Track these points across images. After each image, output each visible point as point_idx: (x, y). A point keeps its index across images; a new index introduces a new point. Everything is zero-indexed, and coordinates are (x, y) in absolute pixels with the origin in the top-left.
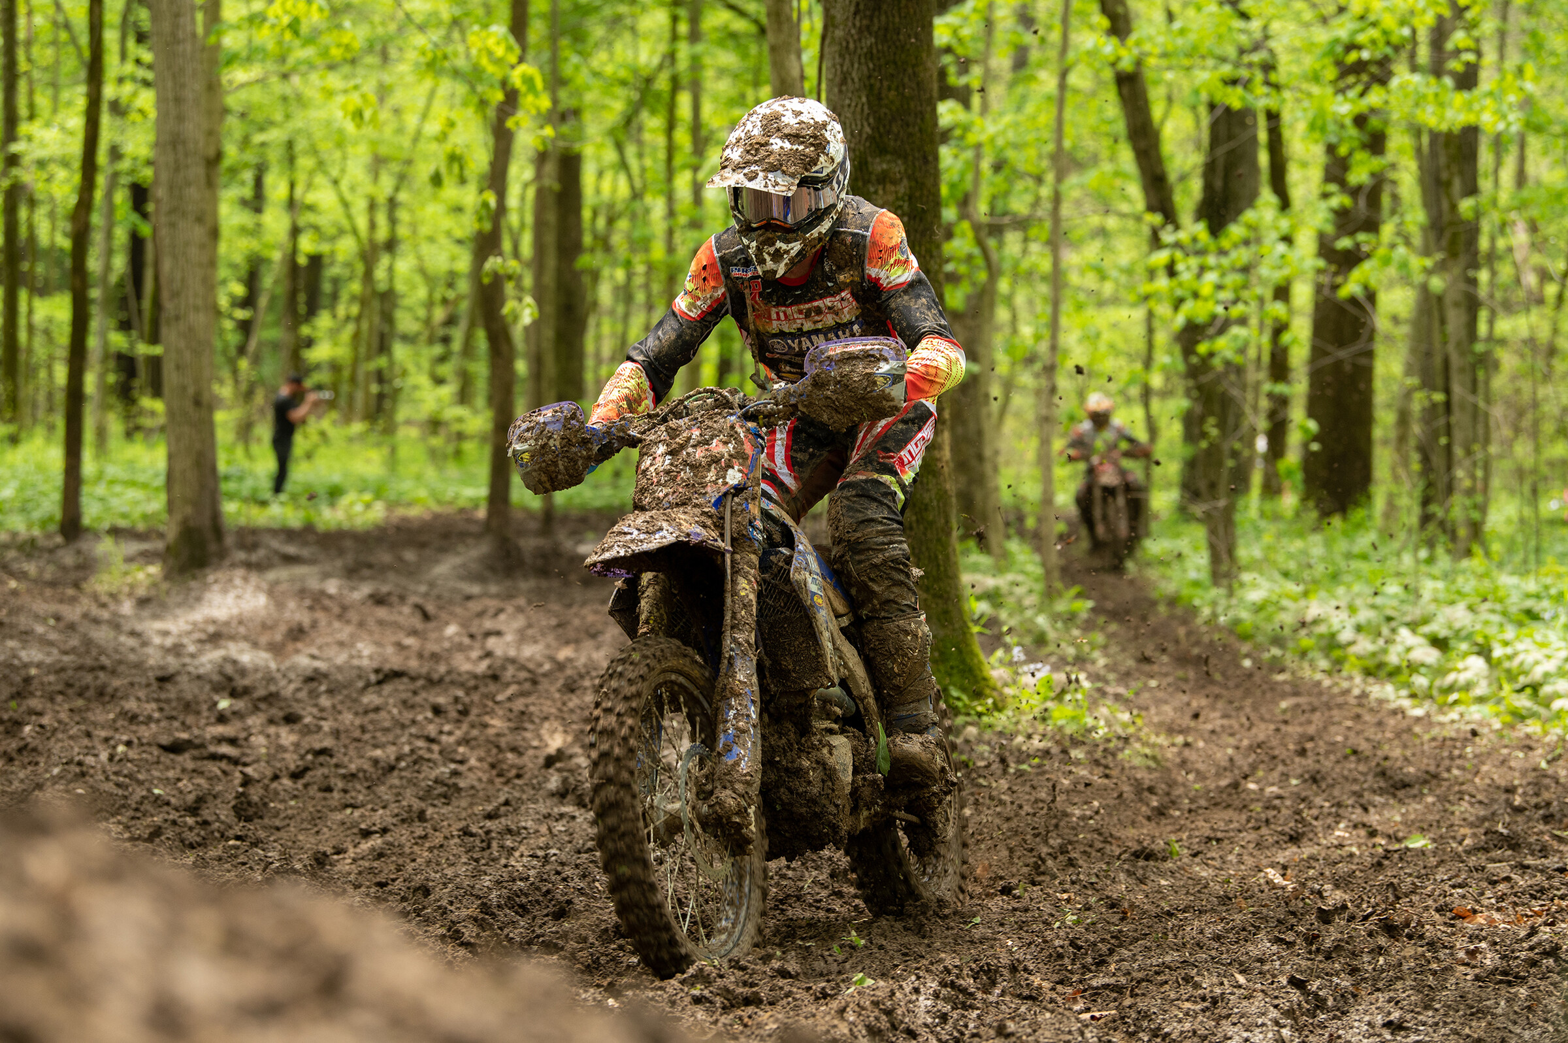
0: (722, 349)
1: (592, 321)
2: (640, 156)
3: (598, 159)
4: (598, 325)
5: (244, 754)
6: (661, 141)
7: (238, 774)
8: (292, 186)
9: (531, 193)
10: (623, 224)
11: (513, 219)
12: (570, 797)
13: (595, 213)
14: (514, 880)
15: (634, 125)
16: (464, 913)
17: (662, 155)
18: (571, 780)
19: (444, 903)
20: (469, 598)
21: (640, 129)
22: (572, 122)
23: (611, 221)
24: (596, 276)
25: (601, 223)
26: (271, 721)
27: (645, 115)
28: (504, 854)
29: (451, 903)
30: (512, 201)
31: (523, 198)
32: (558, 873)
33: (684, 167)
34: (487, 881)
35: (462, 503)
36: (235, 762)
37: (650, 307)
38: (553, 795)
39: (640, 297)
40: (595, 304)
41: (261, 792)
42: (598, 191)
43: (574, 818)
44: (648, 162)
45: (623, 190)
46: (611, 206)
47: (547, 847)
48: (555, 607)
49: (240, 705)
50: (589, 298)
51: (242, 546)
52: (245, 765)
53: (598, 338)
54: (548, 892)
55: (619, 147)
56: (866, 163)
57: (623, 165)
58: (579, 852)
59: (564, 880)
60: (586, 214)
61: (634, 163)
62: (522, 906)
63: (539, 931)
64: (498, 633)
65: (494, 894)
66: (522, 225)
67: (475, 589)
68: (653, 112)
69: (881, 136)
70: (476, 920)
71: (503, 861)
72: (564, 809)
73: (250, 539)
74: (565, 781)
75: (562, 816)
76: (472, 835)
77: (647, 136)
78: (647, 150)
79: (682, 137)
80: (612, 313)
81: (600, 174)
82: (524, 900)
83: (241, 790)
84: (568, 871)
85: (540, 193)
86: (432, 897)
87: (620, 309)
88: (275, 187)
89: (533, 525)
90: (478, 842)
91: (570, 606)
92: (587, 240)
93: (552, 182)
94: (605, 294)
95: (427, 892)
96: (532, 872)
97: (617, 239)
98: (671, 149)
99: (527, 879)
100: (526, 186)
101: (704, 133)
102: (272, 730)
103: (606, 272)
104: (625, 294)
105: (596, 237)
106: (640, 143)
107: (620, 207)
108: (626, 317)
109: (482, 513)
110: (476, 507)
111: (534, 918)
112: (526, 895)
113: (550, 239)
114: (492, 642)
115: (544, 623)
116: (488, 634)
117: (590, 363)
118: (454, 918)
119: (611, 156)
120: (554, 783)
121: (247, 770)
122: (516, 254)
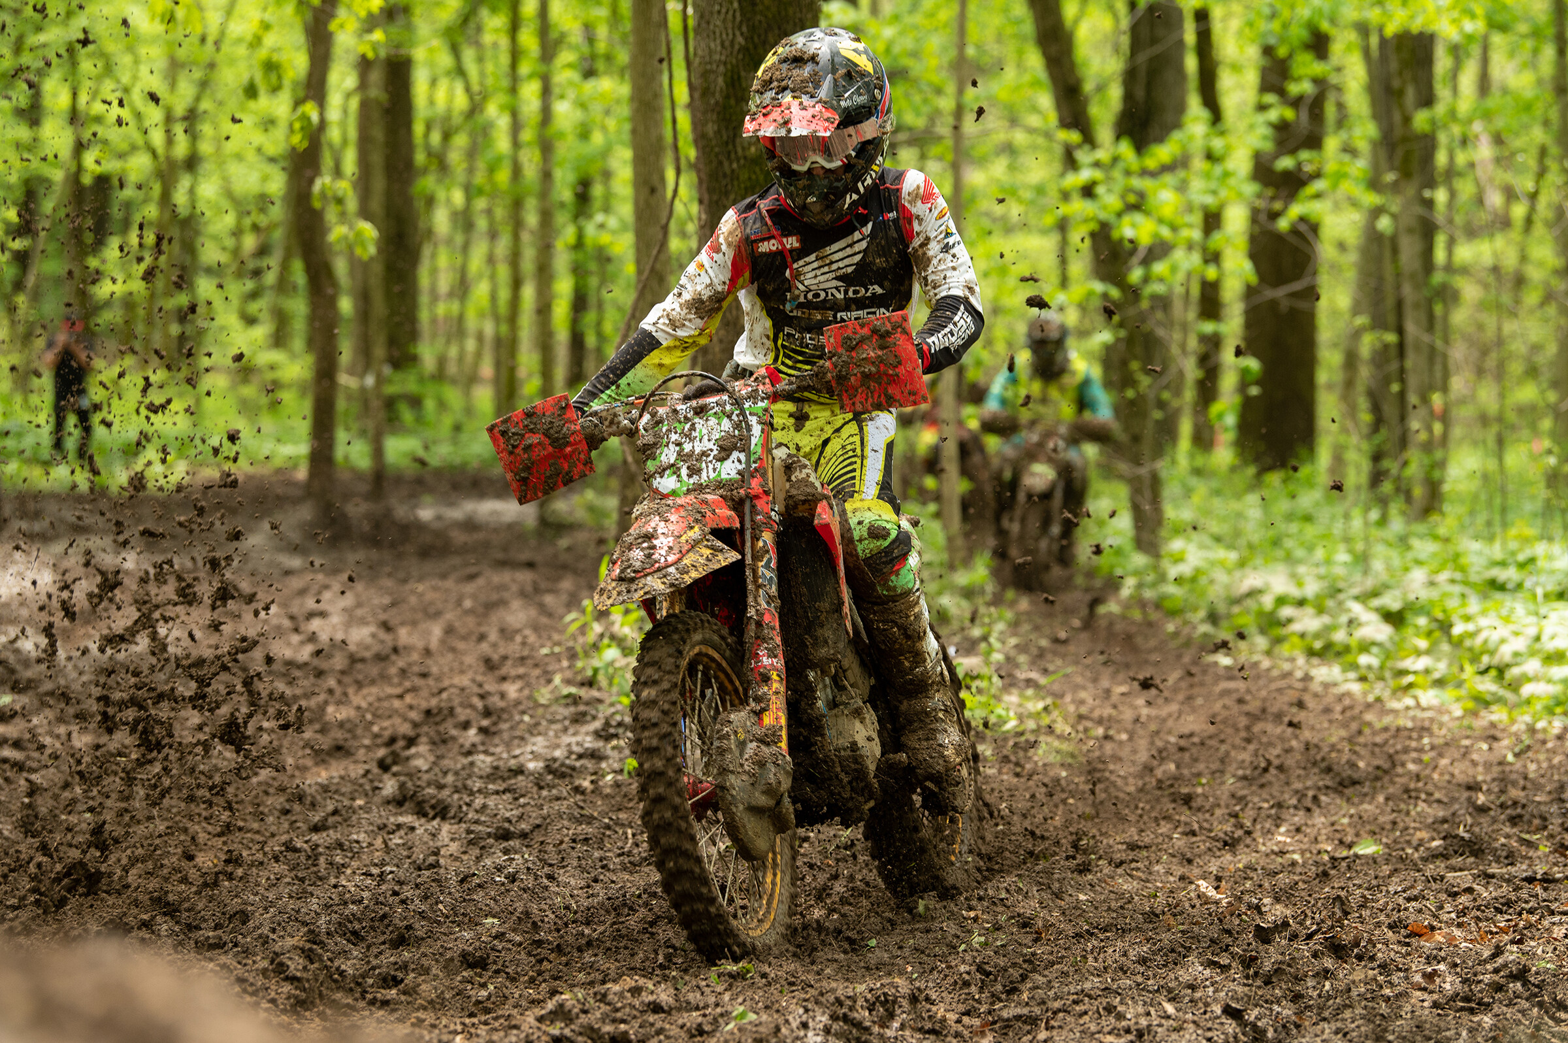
0: (577, 284)
1: (426, 251)
2: (480, 60)
3: (431, 64)
4: (434, 256)
5: (28, 758)
6: (504, 42)
7: (22, 782)
8: (75, 95)
9: (354, 103)
10: (461, 141)
11: (334, 134)
12: (407, 805)
13: (429, 127)
14: (346, 903)
15: (472, 25)
16: (290, 942)
17: (505, 59)
18: (409, 784)
19: (265, 930)
20: (288, 573)
21: (479, 29)
22: (401, 20)
23: (447, 136)
24: (430, 201)
25: (436, 138)
26: (61, 720)
27: (484, 13)
28: (334, 872)
29: (274, 931)
30: (333, 115)
31: (345, 111)
32: (395, 893)
33: (531, 76)
34: (314, 904)
35: (278, 462)
36: (19, 767)
37: (493, 235)
38: (388, 802)
39: (482, 224)
40: (430, 233)
41: (51, 803)
42: (431, 102)
43: (413, 829)
44: (490, 67)
45: (461, 101)
46: (447, 118)
47: (383, 864)
48: (388, 583)
49: (24, 700)
50: (421, 225)
51: (24, 515)
52: (32, 770)
53: (434, 271)
54: (384, 916)
55: (455, 50)
56: (739, 78)
57: (460, 71)
58: (420, 869)
59: (403, 902)
60: (418, 129)
61: (472, 68)
62: (355, 933)
63: (375, 962)
64: (323, 614)
65: (323, 920)
66: (345, 141)
67: (296, 562)
68: (494, 10)
69: (755, 48)
70: (303, 950)
71: (333, 881)
72: (401, 819)
73: (31, 506)
74: (402, 786)
75: (399, 826)
76: (296, 850)
77: (488, 38)
78: (489, 54)
79: (528, 39)
80: (449, 242)
81: (434, 82)
82: (357, 926)
83: (26, 800)
84: (407, 892)
85: (364, 105)
86: (251, 924)
87: (459, 239)
88: (55, 95)
89: (364, 487)
90: (303, 859)
91: (405, 581)
92: (420, 158)
93: (377, 92)
94: (441, 220)
95: (244, 917)
96: (366, 894)
97: (455, 157)
98: (516, 54)
99: (361, 902)
100: (348, 96)
101: (554, 35)
102: (62, 730)
103: (441, 195)
104: (464, 220)
105: (430, 154)
106: (478, 45)
107: (457, 119)
108: (466, 248)
109: (302, 474)
110: (295, 467)
111: (369, 947)
112: (360, 920)
113: (377, 159)
114: (315, 624)
115: (376, 601)
116: (311, 615)
117: (424, 299)
118: (277, 948)
119: (445, 60)
120: (390, 786)
121: (33, 777)
122: (338, 172)
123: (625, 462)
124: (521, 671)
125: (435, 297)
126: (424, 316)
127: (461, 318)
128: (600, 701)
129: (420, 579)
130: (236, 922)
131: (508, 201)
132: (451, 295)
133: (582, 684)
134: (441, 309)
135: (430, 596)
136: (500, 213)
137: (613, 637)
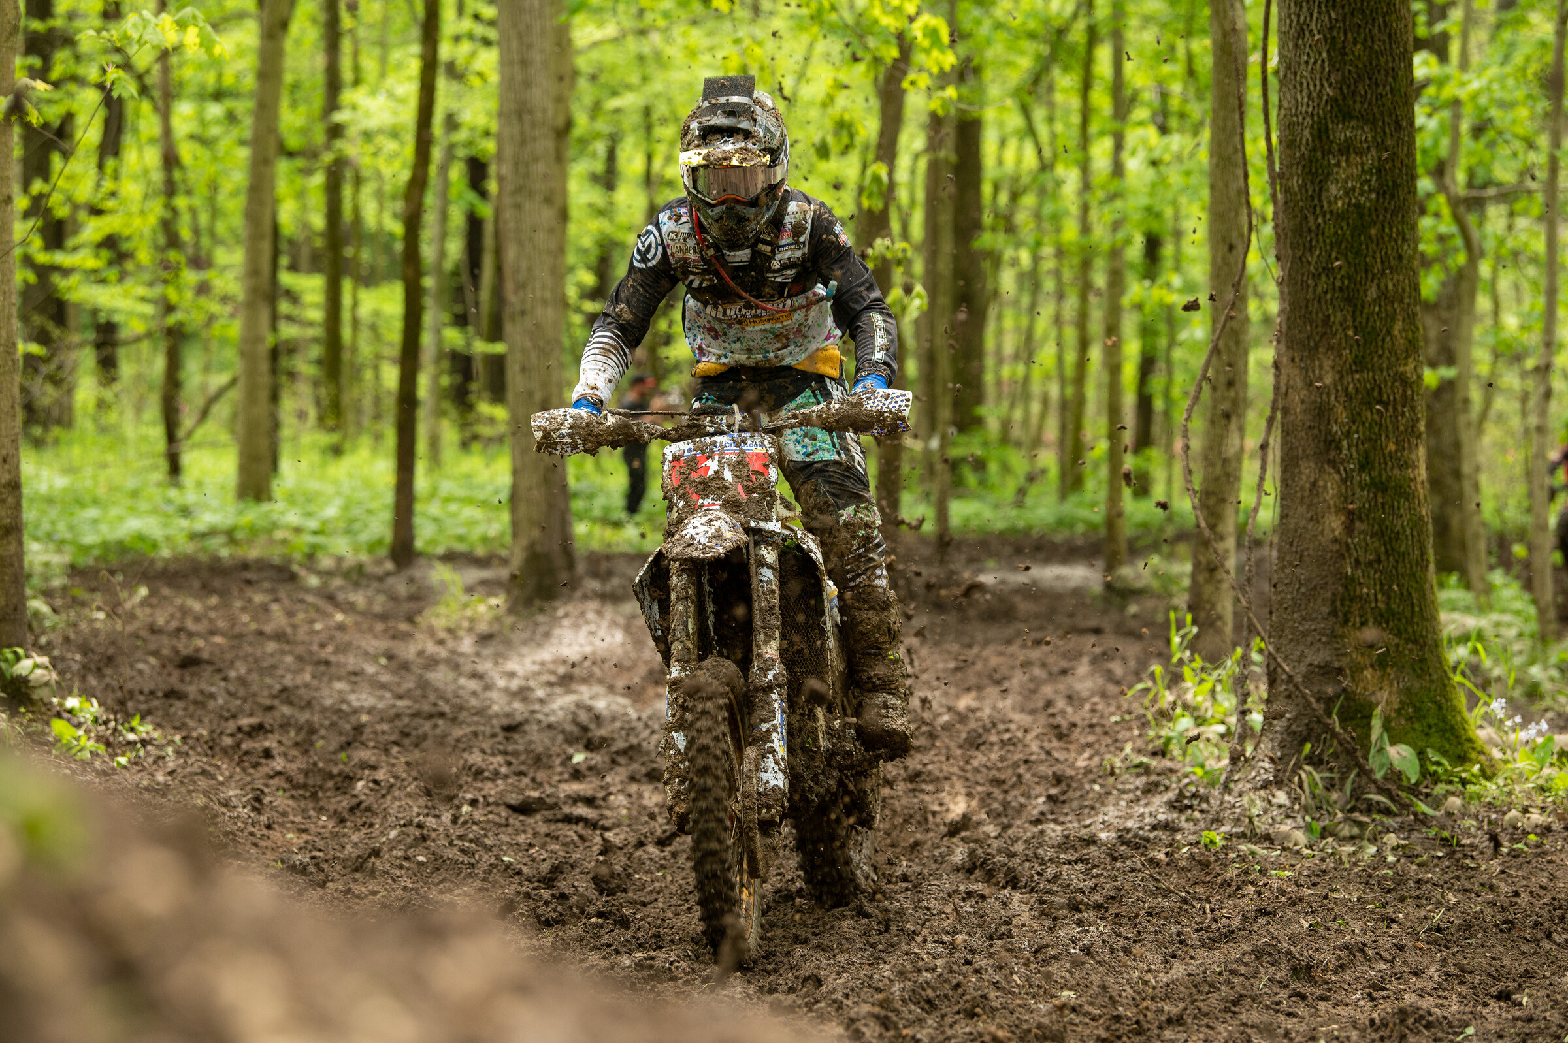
0: (1144, 347)
1: (992, 312)
2: (1051, 120)
3: (1001, 124)
4: (999, 317)
5: (602, 816)
6: (1075, 102)
7: (597, 840)
8: (649, 158)
9: (923, 164)
10: (1029, 200)
11: (903, 195)
12: (977, 872)
13: (996, 188)
14: (919, 971)
15: (1044, 84)
16: (866, 1008)
17: (1076, 119)
18: (980, 851)
19: (838, 996)
21: (1051, 89)
22: (971, 81)
23: (1015, 196)
24: (996, 259)
25: (1003, 198)
26: (633, 779)
27: (1056, 72)
28: (905, 938)
29: (847, 996)
30: (902, 175)
31: (913, 172)
32: (968, 963)
33: (1102, 133)
34: (886, 971)
36: (594, 824)
37: (1060, 296)
38: (958, 870)
39: (1049, 285)
40: (996, 294)
41: (624, 860)
42: (1000, 162)
43: (983, 897)
44: (1059, 127)
45: (1030, 159)
46: (1016, 179)
48: (953, 646)
49: (597, 759)
50: (990, 286)
51: (595, 575)
52: (605, 828)
53: (1000, 332)
54: (958, 985)
55: (1026, 111)
56: (1327, 129)
57: (1030, 131)
58: (991, 938)
59: (977, 971)
60: (987, 189)
61: (1043, 131)
62: (929, 1001)
63: (949, 1032)
65: (897, 987)
66: (913, 202)
68: (1066, 69)
69: (1344, 99)
70: (877, 1017)
71: (905, 948)
72: (974, 887)
73: (604, 566)
74: (972, 853)
75: (970, 893)
77: (1059, 97)
78: (1059, 113)
79: (1101, 100)
80: (1016, 303)
81: (1003, 143)
82: (930, 993)
83: (601, 858)
84: (981, 961)
85: (934, 168)
86: (824, 989)
87: (1026, 300)
88: (630, 160)
89: (927, 550)
91: (970, 645)
92: (987, 219)
93: (948, 153)
94: (1007, 281)
96: (939, 962)
97: (1022, 218)
98: (1086, 113)
99: (934, 969)
100: (916, 157)
101: (1128, 93)
102: (633, 788)
103: (1008, 253)
104: (1031, 280)
105: (997, 216)
106: (1051, 105)
107: (1025, 180)
108: (1033, 310)
111: (943, 1017)
112: (934, 988)
113: (946, 218)
115: (940, 666)
117: (990, 362)
118: (852, 1014)
119: (1015, 120)
120: (959, 855)
121: (609, 835)
122: (905, 234)
123: (1198, 526)
124: (1091, 739)
125: (1000, 361)
126: (989, 378)
127: (1027, 379)
128: (1171, 771)
129: (986, 643)
130: (810, 985)
131: (1076, 261)
132: (1016, 357)
133: (1154, 754)
134: (1006, 372)
135: (994, 661)
136: (1067, 275)
137: (1186, 707)
